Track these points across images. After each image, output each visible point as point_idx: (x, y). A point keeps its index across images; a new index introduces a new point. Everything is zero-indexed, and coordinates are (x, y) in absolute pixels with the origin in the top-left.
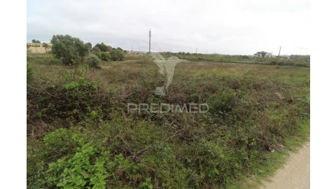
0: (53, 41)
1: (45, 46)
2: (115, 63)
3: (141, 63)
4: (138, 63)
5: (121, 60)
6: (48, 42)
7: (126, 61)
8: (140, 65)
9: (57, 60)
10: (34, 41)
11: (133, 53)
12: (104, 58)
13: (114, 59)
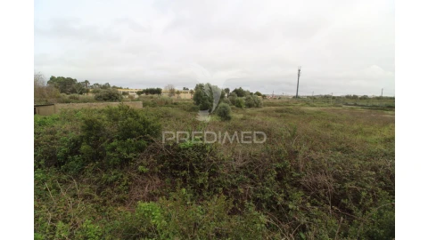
0: (197, 88)
1: (192, 92)
2: (249, 110)
3: (281, 111)
4: (277, 111)
5: (257, 107)
6: (193, 89)
7: (263, 109)
8: (279, 114)
9: (196, 106)
10: (184, 89)
11: (274, 98)
12: (238, 105)
13: (249, 106)
